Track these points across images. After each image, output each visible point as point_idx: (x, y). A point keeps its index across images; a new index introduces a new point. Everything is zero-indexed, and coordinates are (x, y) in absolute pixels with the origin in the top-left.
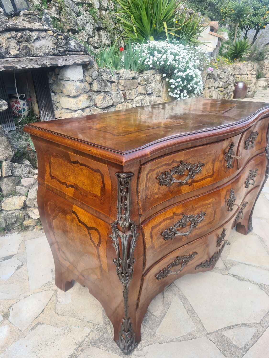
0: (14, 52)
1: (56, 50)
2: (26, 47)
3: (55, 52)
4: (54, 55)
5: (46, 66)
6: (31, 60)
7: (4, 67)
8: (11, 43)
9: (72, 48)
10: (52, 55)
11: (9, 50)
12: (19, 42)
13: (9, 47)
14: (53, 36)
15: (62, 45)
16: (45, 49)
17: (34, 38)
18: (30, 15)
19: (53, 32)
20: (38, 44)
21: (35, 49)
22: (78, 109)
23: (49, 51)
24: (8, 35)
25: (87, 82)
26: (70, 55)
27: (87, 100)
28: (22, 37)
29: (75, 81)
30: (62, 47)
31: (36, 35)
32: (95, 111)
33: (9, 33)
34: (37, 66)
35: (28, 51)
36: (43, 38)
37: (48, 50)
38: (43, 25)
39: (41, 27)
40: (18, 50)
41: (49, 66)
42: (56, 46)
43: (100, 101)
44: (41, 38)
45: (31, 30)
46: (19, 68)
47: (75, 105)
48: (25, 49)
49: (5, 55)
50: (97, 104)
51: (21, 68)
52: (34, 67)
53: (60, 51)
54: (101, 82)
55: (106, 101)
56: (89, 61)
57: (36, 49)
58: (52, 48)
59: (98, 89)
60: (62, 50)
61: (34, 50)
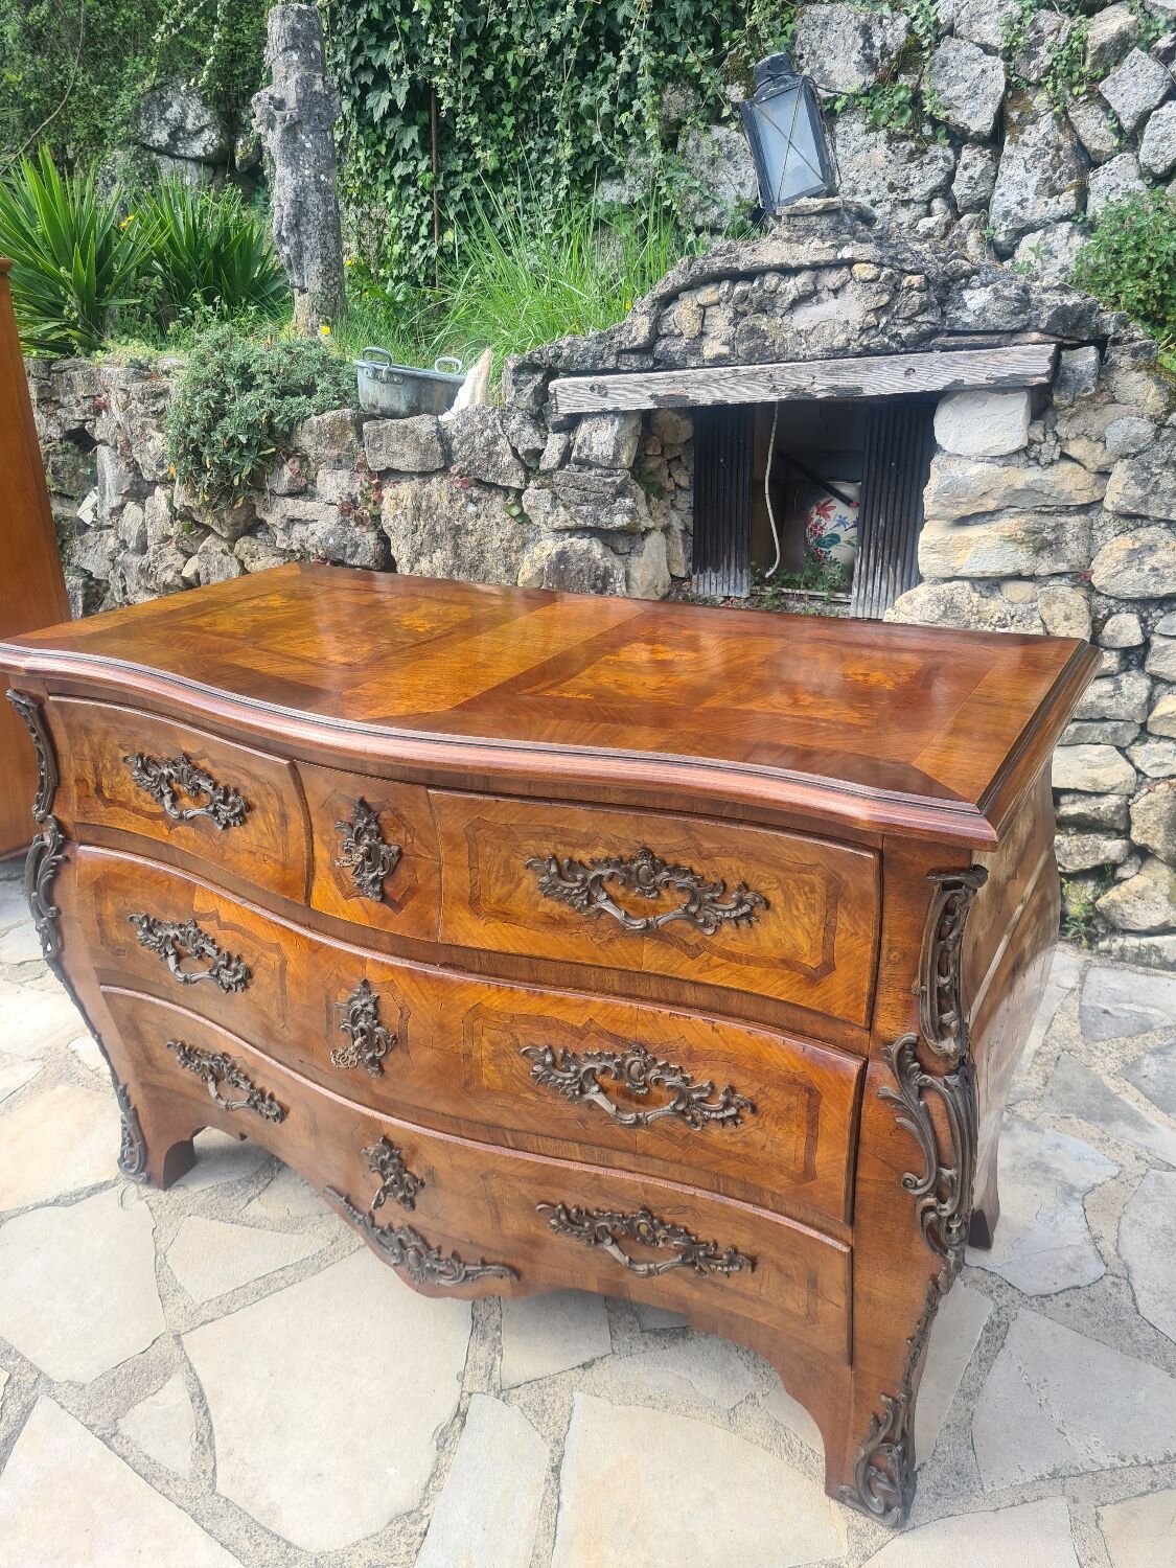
0: (712, 349)
1: (883, 332)
2: (753, 331)
3: (874, 342)
4: (867, 352)
5: (809, 395)
6: (753, 376)
7: (652, 397)
8: (715, 321)
9: (968, 318)
10: (859, 355)
11: (706, 340)
12: (736, 313)
13: (702, 334)
14: (872, 281)
15: (907, 314)
16: (831, 335)
17: (791, 297)
18: (795, 215)
19: (881, 265)
20: (805, 317)
21: (789, 335)
22: (951, 574)
23: (849, 340)
24: (707, 294)
25: (1085, 467)
26: (945, 349)
27: (1011, 547)
28: (744, 297)
29: (969, 458)
30: (910, 320)
31: (799, 285)
32: (1054, 602)
33: (712, 288)
34: (773, 398)
35: (757, 345)
36: (836, 292)
37: (843, 337)
38: (839, 247)
39: (825, 256)
40: (723, 344)
41: (820, 396)
42: (884, 320)
43: (1109, 561)
44: (824, 295)
45: (786, 271)
46: (702, 402)
47: (935, 556)
48: (749, 339)
49: (685, 359)
50: (1093, 572)
51: (709, 403)
52: (759, 399)
53: (899, 335)
54: (1158, 471)
55: (1146, 568)
56: (1047, 373)
57: (799, 333)
58: (858, 327)
59: (1122, 503)
60: (905, 332)
61: (785, 340)
